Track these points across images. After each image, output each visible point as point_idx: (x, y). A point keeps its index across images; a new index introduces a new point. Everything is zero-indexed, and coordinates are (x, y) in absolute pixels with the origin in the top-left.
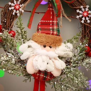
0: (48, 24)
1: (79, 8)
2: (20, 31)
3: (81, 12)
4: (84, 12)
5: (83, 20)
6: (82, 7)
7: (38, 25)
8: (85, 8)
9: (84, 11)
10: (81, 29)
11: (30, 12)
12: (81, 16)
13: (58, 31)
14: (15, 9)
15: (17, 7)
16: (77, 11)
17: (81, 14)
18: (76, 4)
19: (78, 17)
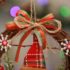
1: (63, 41)
2: (8, 66)
3: (65, 45)
4: (68, 45)
5: (67, 52)
6: (66, 40)
7: (25, 59)
9: (68, 43)
11: (17, 45)
12: (65, 48)
13: (44, 63)
14: (3, 44)
15: (5, 43)
16: (61, 43)
17: (65, 46)
18: (61, 37)
19: (62, 49)
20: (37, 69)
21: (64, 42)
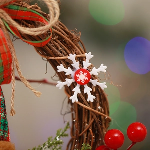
1: (64, 60)
18: (57, 48)
21: (68, 64)
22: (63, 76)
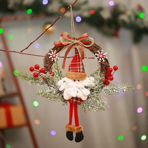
0: (76, 65)
1: (96, 52)
2: (57, 72)
3: (98, 55)
4: (100, 55)
5: (100, 60)
6: (98, 51)
7: (70, 66)
8: (101, 52)
10: (100, 66)
11: (63, 57)
12: (98, 57)
13: (83, 69)
15: (54, 56)
16: (95, 54)
18: (95, 49)
19: (96, 58)
20: (78, 73)
22: (97, 56)
